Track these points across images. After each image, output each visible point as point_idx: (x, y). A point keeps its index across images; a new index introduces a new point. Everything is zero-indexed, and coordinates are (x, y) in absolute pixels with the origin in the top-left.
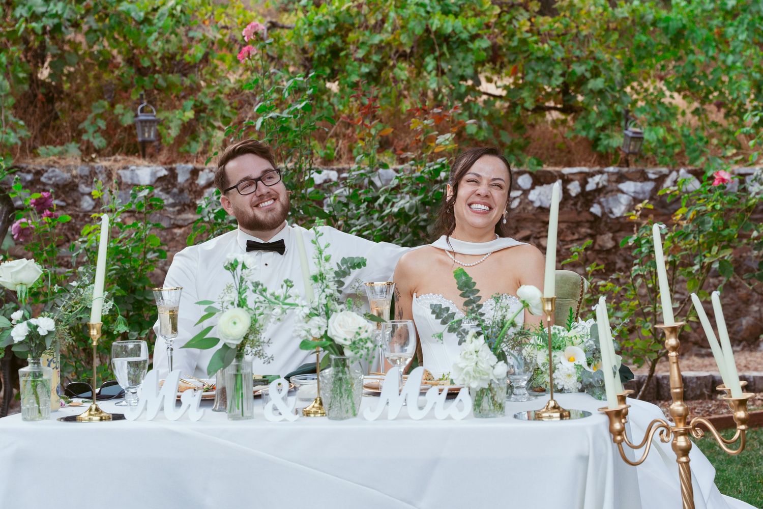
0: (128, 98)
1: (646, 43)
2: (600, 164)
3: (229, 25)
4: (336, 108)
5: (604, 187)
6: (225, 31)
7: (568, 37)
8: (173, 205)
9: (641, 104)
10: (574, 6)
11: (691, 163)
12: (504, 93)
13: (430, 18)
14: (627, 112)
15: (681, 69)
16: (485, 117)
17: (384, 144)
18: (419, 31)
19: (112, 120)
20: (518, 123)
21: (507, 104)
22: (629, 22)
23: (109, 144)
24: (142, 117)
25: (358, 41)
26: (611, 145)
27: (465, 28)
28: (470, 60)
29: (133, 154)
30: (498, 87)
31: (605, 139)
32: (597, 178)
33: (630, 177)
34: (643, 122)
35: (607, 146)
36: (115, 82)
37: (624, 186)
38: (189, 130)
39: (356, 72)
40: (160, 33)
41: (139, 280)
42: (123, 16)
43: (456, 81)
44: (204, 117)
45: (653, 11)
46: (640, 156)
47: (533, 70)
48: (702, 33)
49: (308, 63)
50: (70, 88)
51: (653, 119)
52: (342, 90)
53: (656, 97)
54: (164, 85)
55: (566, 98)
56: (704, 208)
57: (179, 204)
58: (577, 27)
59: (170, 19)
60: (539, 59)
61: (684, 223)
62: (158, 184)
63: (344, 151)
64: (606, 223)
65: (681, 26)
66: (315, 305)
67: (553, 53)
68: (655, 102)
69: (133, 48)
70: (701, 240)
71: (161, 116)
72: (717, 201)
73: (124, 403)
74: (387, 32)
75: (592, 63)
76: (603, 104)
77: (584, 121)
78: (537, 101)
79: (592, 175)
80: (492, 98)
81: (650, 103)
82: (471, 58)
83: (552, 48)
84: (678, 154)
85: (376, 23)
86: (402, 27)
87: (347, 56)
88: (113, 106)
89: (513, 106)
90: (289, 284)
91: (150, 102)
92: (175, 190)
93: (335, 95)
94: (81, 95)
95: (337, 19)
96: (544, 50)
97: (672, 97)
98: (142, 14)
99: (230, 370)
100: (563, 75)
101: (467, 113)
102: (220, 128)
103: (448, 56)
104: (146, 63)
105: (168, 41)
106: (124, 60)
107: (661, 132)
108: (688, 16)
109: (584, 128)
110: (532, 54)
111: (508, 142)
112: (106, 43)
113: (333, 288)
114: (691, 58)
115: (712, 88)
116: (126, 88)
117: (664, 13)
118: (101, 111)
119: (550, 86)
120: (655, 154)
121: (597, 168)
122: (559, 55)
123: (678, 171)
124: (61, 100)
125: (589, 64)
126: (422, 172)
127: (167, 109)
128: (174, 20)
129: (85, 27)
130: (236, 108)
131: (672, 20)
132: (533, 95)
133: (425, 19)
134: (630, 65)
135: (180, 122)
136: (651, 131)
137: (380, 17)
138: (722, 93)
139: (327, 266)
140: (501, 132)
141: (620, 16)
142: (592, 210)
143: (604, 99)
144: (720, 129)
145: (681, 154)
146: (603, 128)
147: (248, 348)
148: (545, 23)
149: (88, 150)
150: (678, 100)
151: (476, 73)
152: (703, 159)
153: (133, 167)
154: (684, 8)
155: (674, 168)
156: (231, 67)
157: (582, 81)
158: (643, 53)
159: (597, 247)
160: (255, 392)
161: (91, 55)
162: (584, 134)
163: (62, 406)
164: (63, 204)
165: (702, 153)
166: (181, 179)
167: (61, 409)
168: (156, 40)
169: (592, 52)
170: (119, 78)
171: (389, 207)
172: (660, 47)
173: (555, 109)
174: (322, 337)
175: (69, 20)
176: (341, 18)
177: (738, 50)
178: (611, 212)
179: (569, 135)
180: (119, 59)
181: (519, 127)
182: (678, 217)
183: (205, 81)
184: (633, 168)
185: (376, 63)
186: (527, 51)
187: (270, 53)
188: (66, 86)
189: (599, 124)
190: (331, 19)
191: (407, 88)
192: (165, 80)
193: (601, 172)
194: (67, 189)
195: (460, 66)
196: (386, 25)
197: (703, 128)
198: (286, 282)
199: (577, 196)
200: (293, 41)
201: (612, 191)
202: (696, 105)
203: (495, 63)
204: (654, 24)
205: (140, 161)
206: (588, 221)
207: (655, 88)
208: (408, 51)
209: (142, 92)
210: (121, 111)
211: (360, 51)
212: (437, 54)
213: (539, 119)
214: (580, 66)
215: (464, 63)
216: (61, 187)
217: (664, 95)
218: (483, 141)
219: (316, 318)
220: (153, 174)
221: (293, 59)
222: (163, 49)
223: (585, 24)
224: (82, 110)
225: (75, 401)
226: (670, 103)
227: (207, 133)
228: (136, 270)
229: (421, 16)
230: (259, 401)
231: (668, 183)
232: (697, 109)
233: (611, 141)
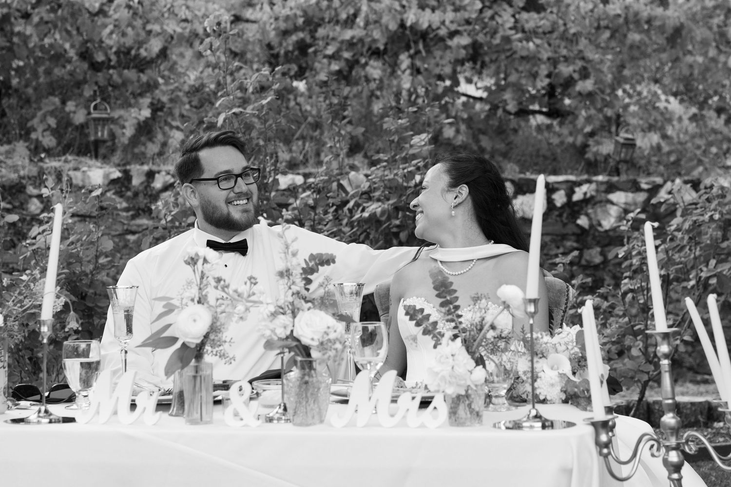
0: (81, 95)
1: (640, 42)
2: (588, 172)
3: (189, 18)
4: (303, 109)
5: (592, 197)
6: (184, 25)
7: (555, 35)
8: (127, 210)
9: (633, 108)
11: (688, 174)
12: (485, 95)
13: (405, 12)
14: (619, 116)
15: (677, 71)
16: (463, 120)
17: (355, 148)
18: (393, 26)
19: (62, 118)
20: (499, 127)
21: (487, 107)
22: (621, 20)
23: (59, 144)
24: (95, 115)
25: (328, 36)
26: (600, 151)
27: (443, 23)
28: (448, 59)
29: (85, 154)
30: (478, 89)
31: (594, 146)
32: (585, 188)
33: (621, 187)
34: (635, 127)
35: (596, 154)
36: (67, 77)
37: (613, 197)
38: (145, 129)
39: (324, 70)
40: (115, 26)
41: (91, 285)
42: (76, 7)
43: (432, 81)
44: (161, 116)
45: (648, 8)
46: (631, 164)
47: (517, 70)
48: (700, 33)
49: (273, 60)
50: (19, 83)
51: (646, 125)
52: (309, 89)
53: (650, 101)
54: (119, 81)
55: (552, 101)
56: (701, 218)
57: (133, 208)
58: (565, 25)
59: (126, 10)
60: (522, 58)
61: (679, 235)
62: (111, 187)
63: (311, 154)
64: (594, 237)
65: (678, 24)
66: (281, 303)
67: (539, 52)
68: (649, 107)
69: (87, 42)
70: (698, 253)
71: (116, 114)
72: (715, 210)
73: (74, 406)
74: (359, 27)
75: (580, 64)
76: (592, 108)
77: (571, 126)
78: (520, 103)
79: (579, 184)
80: (471, 100)
81: (644, 107)
82: (449, 56)
83: (537, 46)
84: (674, 163)
85: (348, 18)
86: (376, 22)
87: (315, 52)
88: (64, 103)
89: (494, 108)
90: (253, 280)
91: (103, 99)
92: (129, 194)
93: (302, 95)
94: (30, 91)
95: (305, 13)
96: (528, 49)
97: (667, 101)
98: (97, 5)
99: (189, 371)
100: (549, 76)
101: (444, 113)
102: (178, 128)
103: (424, 54)
104: (100, 57)
105: (124, 34)
106: (77, 54)
107: (655, 138)
108: (687, 14)
109: (571, 134)
110: (515, 52)
111: (489, 149)
112: (57, 36)
113: (299, 285)
114: (689, 59)
115: (711, 92)
116: (79, 84)
117: (659, 11)
118: (51, 108)
119: (534, 87)
120: (649, 162)
121: (585, 177)
122: (545, 55)
123: (673, 181)
124: (9, 96)
125: (577, 65)
126: (396, 174)
127: (122, 106)
128: (131, 12)
129: (36, 19)
130: (196, 107)
131: (669, 18)
132: (516, 97)
133: (401, 13)
134: (622, 66)
135: (135, 121)
136: (644, 137)
137: (352, 11)
138: (722, 98)
139: (295, 261)
140: (481, 137)
141: (612, 13)
142: (579, 222)
143: (593, 103)
144: (719, 137)
145: (677, 163)
146: (592, 134)
147: (208, 348)
148: (531, 20)
149: (36, 149)
150: (674, 105)
151: (455, 72)
152: (701, 169)
153: (85, 169)
155: (669, 178)
156: (191, 62)
157: (569, 82)
158: (637, 52)
159: (583, 262)
160: (215, 397)
161: (42, 48)
162: (570, 140)
163: (9, 408)
164: (9, 206)
165: (700, 162)
166: (136, 181)
167: (7, 412)
168: (112, 33)
169: (581, 51)
170: (71, 74)
171: (359, 211)
172: (655, 46)
173: (540, 112)
174: (287, 338)
175: (18, 10)
176: (310, 13)
178: (600, 225)
179: (555, 141)
180: (72, 53)
181: (501, 131)
182: (673, 228)
183: (163, 77)
184: (623, 177)
185: (347, 60)
186: (510, 50)
187: (233, 49)
188: (15, 82)
189: (588, 129)
190: (299, 13)
191: (380, 88)
192: (120, 75)
193: (589, 181)
194: (14, 191)
195: (437, 65)
196: (358, 20)
197: (701, 136)
198: (250, 278)
199: (563, 207)
200: (258, 36)
201: (601, 202)
202: (694, 110)
203: (475, 63)
204: (649, 21)
205: (92, 162)
206: (574, 234)
207: (649, 91)
208: (382, 47)
209: (96, 88)
210: (73, 109)
211: (329, 47)
212: (412, 51)
213: (523, 124)
214: (568, 66)
215: (441, 61)
216: (7, 188)
217: (659, 99)
218: (460, 146)
219: (282, 316)
220: (106, 176)
221: (258, 55)
222: (118, 42)
223: (573, 22)
224: (30, 107)
225: (23, 403)
226: (666, 108)
227: (164, 134)
228: (86, 275)
229: (396, 10)
230: (219, 407)
231: (663, 195)
232: (695, 115)
233: (600, 147)
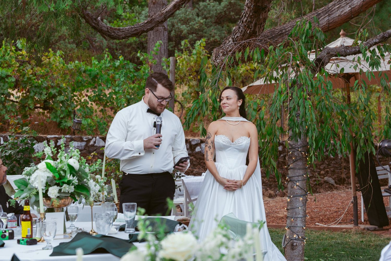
1: (81, 80)
2: (63, 134)
9: (79, 107)
10: (51, 63)
11: (101, 135)
12: (18, 100)
14: (75, 111)
15: (96, 92)
21: (19, 105)
22: (74, 71)
26: (67, 125)
28: (6, 87)
31: (64, 123)
33: (75, 140)
35: (65, 126)
45: (84, 66)
46: (80, 131)
48: (105, 77)
51: (85, 115)
53: (85, 104)
55: (45, 103)
60: (36, 87)
65: (96, 73)
67: (43, 84)
68: (84, 106)
76: (63, 107)
77: (54, 114)
79: (60, 139)
80: (14, 103)
81: (82, 106)
84: (94, 130)
89: (23, 106)
96: (39, 83)
97: (91, 104)
100: (46, 94)
101: (5, 110)
107: (89, 121)
108: (99, 69)
109: (55, 118)
110: (33, 84)
114: (100, 87)
115: (108, 101)
117: (89, 68)
120: (86, 130)
121: (62, 136)
122: (45, 85)
123: (96, 138)
125: (57, 89)
131: (93, 71)
136: (85, 120)
138: (113, 103)
141: (70, 68)
145: (96, 130)
146: (63, 118)
148: (40, 71)
150: (95, 107)
154: (97, 65)
155: (94, 136)
158: (80, 84)
162: (55, 120)
165: (106, 130)
169: (58, 84)
172: (87, 82)
173: (40, 108)
177: (120, 85)
179: (48, 120)
184: (76, 136)
186: (30, 83)
189: (62, 116)
197: (105, 118)
201: (68, 146)
202: (101, 107)
204: (85, 72)
207: (84, 100)
213: (33, 112)
214: (53, 90)
217: (88, 103)
223: (55, 72)
226: (91, 107)
231: (92, 143)
232: (102, 110)
233: (67, 123)
